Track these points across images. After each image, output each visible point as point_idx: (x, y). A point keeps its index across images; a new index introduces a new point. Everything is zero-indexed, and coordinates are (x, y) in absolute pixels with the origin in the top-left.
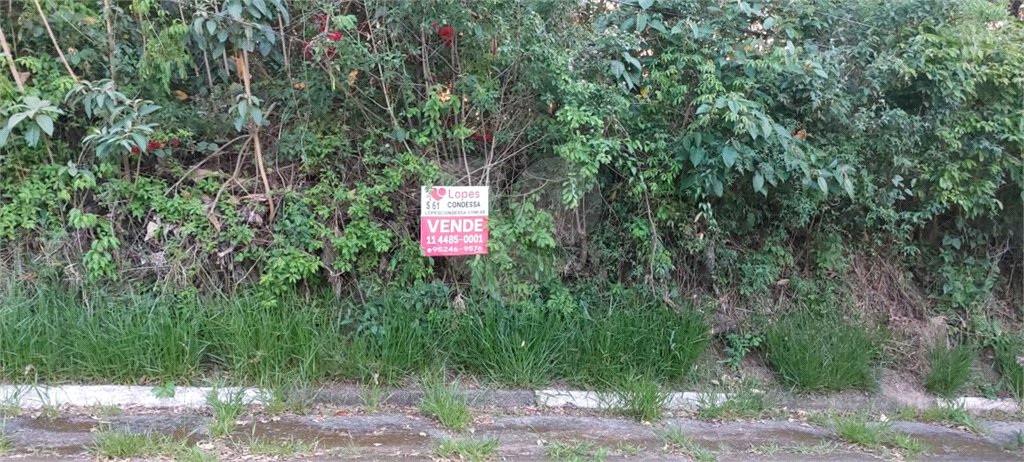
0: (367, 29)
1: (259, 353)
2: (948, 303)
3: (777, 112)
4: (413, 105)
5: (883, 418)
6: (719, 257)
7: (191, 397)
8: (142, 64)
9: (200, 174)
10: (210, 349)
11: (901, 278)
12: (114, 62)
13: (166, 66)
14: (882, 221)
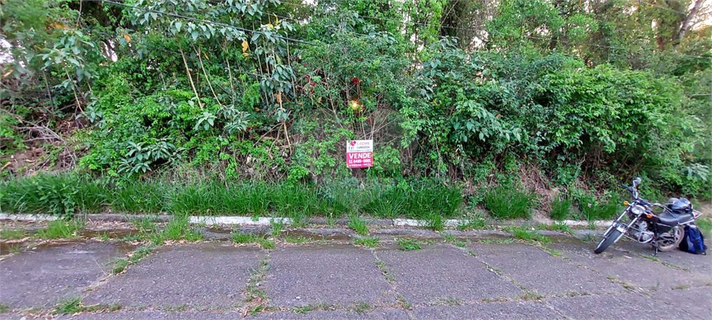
0: (325, 81)
1: (288, 205)
2: (560, 183)
3: (489, 107)
4: (342, 109)
5: (533, 229)
6: (466, 166)
7: (264, 221)
8: (243, 99)
9: (265, 138)
10: (270, 203)
11: (540, 173)
12: (234, 98)
13: (252, 99)
14: (532, 150)
